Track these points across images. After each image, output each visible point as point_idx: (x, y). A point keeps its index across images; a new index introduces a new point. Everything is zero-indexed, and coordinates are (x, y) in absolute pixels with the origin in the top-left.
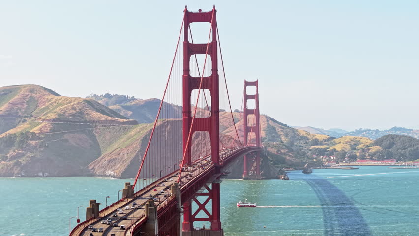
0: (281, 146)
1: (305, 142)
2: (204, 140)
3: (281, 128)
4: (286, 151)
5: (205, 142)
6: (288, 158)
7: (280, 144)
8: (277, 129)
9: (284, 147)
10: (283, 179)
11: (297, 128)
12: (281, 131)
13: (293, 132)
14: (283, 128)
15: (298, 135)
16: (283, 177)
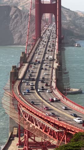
0: (70, 23)
1: (82, 21)
2: (21, 19)
3: (66, 11)
4: (74, 27)
5: (22, 21)
6: (75, 32)
7: (70, 22)
8: (63, 12)
9: (72, 24)
10: (77, 47)
11: (77, 12)
12: (66, 13)
13: (75, 14)
14: (68, 12)
15: (78, 16)
16: (76, 45)
